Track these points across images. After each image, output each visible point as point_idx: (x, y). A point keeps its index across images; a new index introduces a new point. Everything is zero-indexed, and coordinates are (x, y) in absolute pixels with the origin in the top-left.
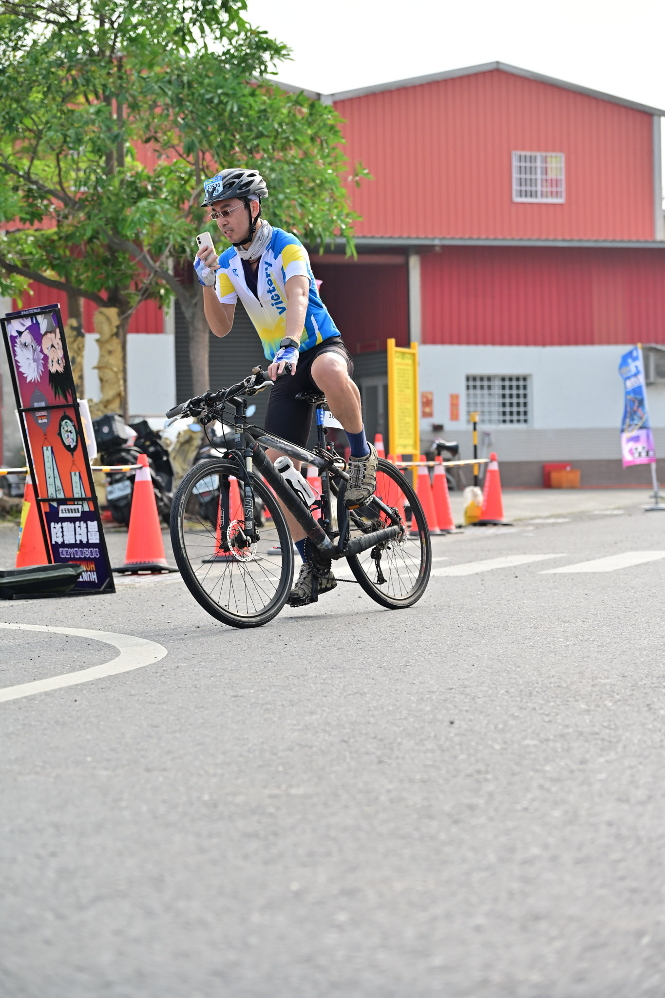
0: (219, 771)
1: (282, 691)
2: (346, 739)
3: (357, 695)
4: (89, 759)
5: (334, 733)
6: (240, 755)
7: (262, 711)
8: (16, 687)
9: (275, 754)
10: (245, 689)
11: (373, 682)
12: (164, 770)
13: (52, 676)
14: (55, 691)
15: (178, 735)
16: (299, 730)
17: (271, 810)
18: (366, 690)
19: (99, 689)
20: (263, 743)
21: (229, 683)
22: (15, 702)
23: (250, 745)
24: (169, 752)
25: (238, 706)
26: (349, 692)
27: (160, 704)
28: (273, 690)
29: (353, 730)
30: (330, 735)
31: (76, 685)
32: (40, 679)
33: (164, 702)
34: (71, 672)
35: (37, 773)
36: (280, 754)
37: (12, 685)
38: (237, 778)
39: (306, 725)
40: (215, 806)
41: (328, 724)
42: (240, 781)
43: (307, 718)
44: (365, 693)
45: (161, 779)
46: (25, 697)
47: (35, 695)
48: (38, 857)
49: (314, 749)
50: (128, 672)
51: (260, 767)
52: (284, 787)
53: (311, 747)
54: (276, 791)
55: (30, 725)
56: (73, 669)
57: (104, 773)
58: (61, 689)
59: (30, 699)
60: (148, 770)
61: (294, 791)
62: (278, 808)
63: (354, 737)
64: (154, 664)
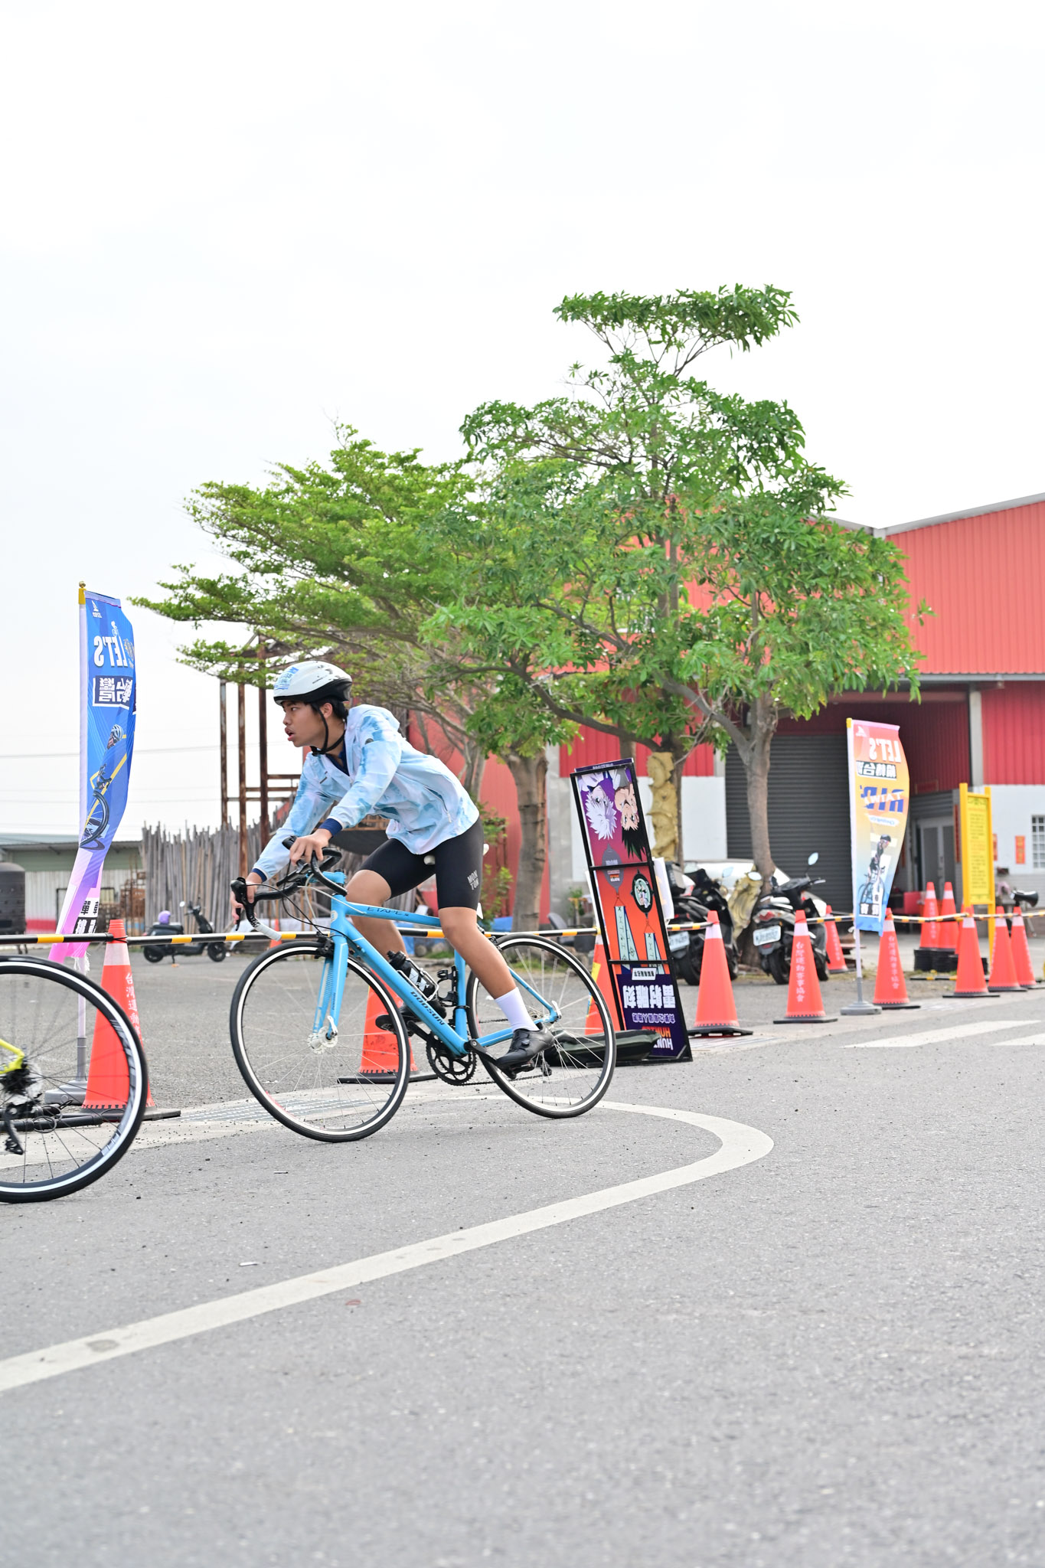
0: (888, 1317)
1: (921, 1202)
2: (1019, 1273)
3: (1008, 1208)
4: (732, 1293)
5: (1002, 1264)
6: (903, 1294)
7: (907, 1229)
8: (621, 1186)
9: (943, 1293)
10: (876, 1196)
11: (1020, 1190)
12: (822, 1311)
13: (657, 1172)
14: (665, 1192)
15: (821, 1260)
16: (961, 1258)
17: (969, 1378)
18: (1016, 1201)
19: (712, 1191)
20: (923, 1275)
21: (856, 1188)
22: (626, 1207)
23: (910, 1279)
24: (819, 1286)
25: (878, 1221)
26: (998, 1205)
27: (787, 1215)
28: (909, 1199)
29: (1022, 1260)
30: (998, 1266)
31: (687, 1185)
32: (644, 1176)
33: (791, 1213)
34: (675, 1168)
35: (677, 1312)
36: (950, 1294)
37: (616, 1184)
38: (911, 1327)
39: (964, 1251)
40: (901, 1370)
41: (991, 1250)
42: (916, 1332)
43: (962, 1240)
44: (1016, 1207)
45: (822, 1325)
46: (635, 1201)
47: (644, 1198)
48: (715, 1439)
49: (986, 1287)
50: (738, 1169)
51: (932, 1311)
52: (972, 1344)
53: (983, 1284)
54: (964, 1350)
55: (651, 1241)
56: (677, 1165)
57: (756, 1313)
58: (670, 1190)
59: (641, 1202)
60: (805, 1312)
61: (986, 1351)
62: (976, 1377)
63: (1027, 1270)
64: (764, 1158)
